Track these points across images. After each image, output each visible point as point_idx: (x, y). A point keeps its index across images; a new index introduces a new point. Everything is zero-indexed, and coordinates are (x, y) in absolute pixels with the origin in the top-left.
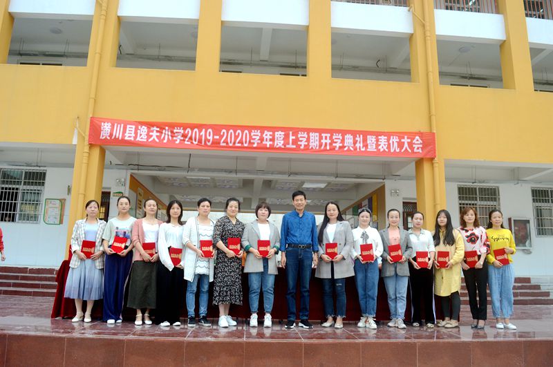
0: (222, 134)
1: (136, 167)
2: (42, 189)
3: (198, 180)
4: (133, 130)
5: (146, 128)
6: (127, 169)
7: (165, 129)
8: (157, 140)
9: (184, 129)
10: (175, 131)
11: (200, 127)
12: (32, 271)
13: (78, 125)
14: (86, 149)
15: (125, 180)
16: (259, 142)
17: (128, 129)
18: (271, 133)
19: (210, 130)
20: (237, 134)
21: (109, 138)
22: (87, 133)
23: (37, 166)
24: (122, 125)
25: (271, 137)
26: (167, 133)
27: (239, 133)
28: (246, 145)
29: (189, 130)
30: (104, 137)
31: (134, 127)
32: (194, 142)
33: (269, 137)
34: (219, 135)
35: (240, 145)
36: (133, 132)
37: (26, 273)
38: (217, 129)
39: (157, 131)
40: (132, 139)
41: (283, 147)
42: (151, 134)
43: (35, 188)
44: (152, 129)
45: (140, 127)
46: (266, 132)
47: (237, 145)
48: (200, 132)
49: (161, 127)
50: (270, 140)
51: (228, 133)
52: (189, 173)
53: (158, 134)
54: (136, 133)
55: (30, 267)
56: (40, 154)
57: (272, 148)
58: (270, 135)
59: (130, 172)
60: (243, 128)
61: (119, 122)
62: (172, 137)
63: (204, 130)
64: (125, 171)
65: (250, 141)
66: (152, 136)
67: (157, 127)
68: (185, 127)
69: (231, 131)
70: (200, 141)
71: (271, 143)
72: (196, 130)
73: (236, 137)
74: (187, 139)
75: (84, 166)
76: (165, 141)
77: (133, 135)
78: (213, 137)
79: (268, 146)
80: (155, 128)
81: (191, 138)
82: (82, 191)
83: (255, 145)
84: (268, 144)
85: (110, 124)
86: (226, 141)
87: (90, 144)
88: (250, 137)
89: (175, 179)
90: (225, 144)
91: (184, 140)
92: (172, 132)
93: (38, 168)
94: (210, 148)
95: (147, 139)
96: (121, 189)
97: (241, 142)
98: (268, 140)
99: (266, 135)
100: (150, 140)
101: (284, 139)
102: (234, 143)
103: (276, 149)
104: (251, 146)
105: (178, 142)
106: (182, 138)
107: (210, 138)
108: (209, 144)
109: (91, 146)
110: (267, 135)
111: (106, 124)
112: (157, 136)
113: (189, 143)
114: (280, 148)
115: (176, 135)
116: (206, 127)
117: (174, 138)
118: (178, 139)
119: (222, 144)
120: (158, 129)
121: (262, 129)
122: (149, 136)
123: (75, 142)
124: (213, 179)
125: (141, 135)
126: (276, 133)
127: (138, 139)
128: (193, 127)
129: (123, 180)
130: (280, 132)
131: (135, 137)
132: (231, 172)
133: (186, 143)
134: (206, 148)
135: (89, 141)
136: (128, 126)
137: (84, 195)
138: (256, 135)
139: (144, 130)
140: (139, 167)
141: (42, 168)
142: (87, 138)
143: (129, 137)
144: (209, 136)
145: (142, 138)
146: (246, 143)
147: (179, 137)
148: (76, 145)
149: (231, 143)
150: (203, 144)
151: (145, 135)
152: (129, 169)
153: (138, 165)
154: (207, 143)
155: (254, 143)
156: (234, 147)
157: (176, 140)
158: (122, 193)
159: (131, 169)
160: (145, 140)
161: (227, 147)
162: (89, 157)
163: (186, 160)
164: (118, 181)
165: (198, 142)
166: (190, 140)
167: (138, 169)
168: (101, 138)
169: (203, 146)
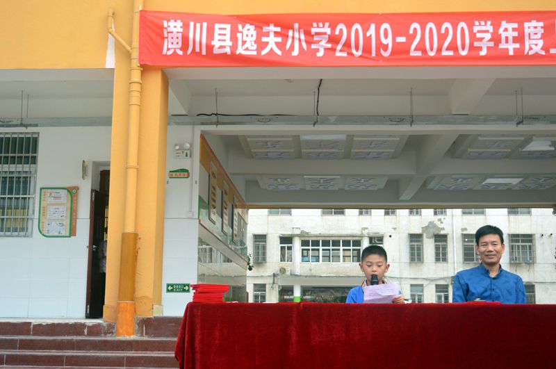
0: (411, 32)
1: (214, 118)
2: (33, 170)
3: (320, 144)
4: (228, 32)
5: (253, 27)
6: (194, 124)
7: (293, 29)
8: (279, 53)
9: (333, 27)
10: (314, 30)
11: (365, 20)
12: (40, 329)
13: (113, 29)
14: (136, 76)
15: (192, 145)
16: (492, 44)
17: (217, 32)
18: (516, 25)
19: (385, 26)
20: (443, 31)
21: (180, 53)
22: (136, 43)
23: (22, 125)
24: (205, 25)
25: (516, 34)
26: (296, 35)
27: (447, 29)
28: (464, 53)
29: (341, 26)
30: (170, 52)
31: (228, 26)
32: (354, 51)
33: (512, 34)
34: (406, 34)
35: (451, 53)
36: (228, 37)
37: (28, 333)
38: (400, 22)
39: (276, 34)
40: (228, 50)
41: (543, 53)
42: (264, 39)
43: (19, 167)
44: (265, 29)
45: (240, 26)
46: (504, 23)
47: (445, 53)
48: (365, 30)
49: (284, 23)
50: (515, 40)
51: (423, 29)
52: (318, 127)
53: (279, 39)
54: (234, 38)
55: (34, 322)
56: (25, 102)
57: (519, 55)
58: (514, 30)
59: (199, 129)
60: (455, 18)
61: (199, 18)
62: (309, 43)
63: (373, 26)
64: (189, 128)
65: (471, 46)
66: (267, 44)
67: (275, 26)
68: (333, 20)
69: (431, 25)
70: (367, 49)
71: (517, 46)
72: (357, 26)
73: (442, 38)
74: (339, 47)
75: (134, 111)
76: (295, 53)
77: (229, 43)
78: (394, 39)
79: (511, 53)
80: (272, 28)
81: (347, 45)
82: (133, 161)
83: (483, 53)
84: (511, 48)
85: (179, 24)
86: (420, 46)
87: (142, 66)
88: (472, 35)
90: (419, 54)
91: (333, 50)
92: (308, 33)
93: (23, 130)
94: (388, 63)
95: (259, 50)
96: (185, 164)
97: (453, 47)
98: (510, 40)
99: (506, 30)
100: (264, 52)
101: (543, 37)
102: (439, 50)
103: (528, 57)
104: (473, 54)
105: (321, 54)
106: (329, 46)
107: (388, 41)
108: (386, 54)
109: (145, 69)
110: (508, 29)
111: (172, 23)
112: (277, 43)
113: (344, 54)
114: (537, 56)
115: (316, 38)
116: (378, 19)
117: (313, 46)
118: (322, 46)
119: (413, 54)
120: (278, 29)
121: (496, 18)
122: (261, 45)
123: (110, 62)
124: (350, 137)
125: (244, 43)
126: (526, 25)
127: (240, 51)
128: (349, 20)
129: (188, 145)
130: (534, 23)
131: (234, 47)
132: (400, 120)
133: (338, 54)
134: (381, 63)
135: (140, 61)
136: (217, 26)
138: (484, 30)
139: (248, 33)
140: (218, 118)
141: (30, 130)
142: (135, 54)
143: (221, 47)
144: (386, 37)
145: (247, 49)
146: (463, 49)
147: (323, 43)
148: (113, 69)
149: (432, 49)
150: (374, 54)
151: (253, 43)
152: (198, 124)
153: (216, 115)
154: (382, 52)
155: (480, 48)
156: (438, 58)
157: (318, 50)
158: (187, 171)
159: (202, 124)
160: (255, 53)
161: (425, 58)
162: (142, 92)
163: (311, 100)
164: (177, 148)
165: (364, 51)
166: (345, 49)
167: (217, 123)
168: (164, 53)
169: (373, 59)
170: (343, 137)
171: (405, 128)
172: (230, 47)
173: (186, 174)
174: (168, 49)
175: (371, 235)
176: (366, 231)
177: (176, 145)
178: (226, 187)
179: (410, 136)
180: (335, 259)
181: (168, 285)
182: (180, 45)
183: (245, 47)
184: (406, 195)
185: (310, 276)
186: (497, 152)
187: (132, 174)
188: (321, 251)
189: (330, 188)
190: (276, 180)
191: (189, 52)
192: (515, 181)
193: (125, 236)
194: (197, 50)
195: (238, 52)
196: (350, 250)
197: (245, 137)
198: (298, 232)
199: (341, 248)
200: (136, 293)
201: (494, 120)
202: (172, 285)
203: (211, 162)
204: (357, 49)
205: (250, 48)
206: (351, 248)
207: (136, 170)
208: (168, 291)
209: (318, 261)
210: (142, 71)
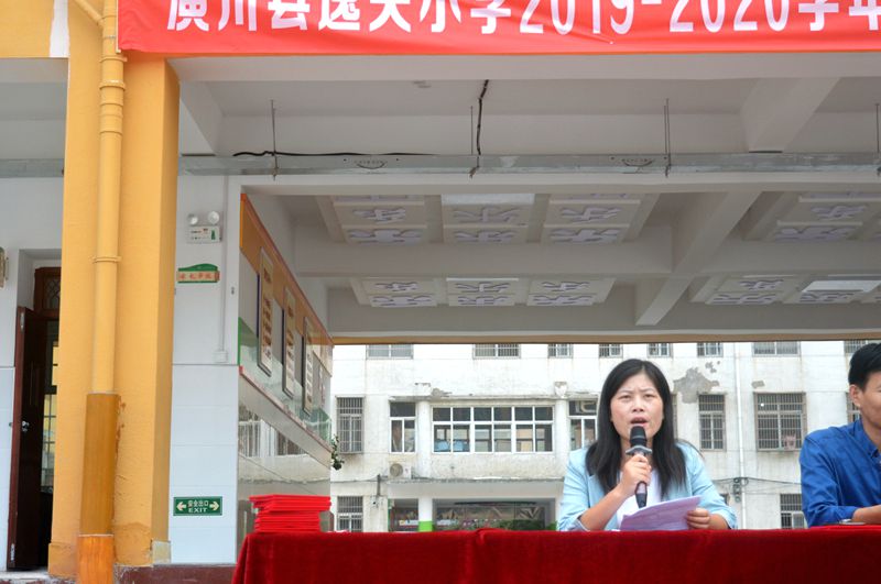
1: (269, 161)
3: (480, 212)
6: (227, 173)
8: (405, 26)
14: (113, 73)
15: (223, 216)
16: (834, 8)
21: (204, 26)
22: (112, 7)
28: (778, 26)
30: (182, 26)
32: (557, 23)
35: (752, 27)
40: (301, 21)
47: (740, 27)
52: (481, 179)
59: (237, 183)
62: (465, 7)
64: (219, 180)
65: (793, 12)
66: (380, 8)
70: (583, 19)
74: (527, 15)
75: (110, 145)
76: (439, 26)
77: (303, 7)
79: (874, 25)
81: (543, 10)
82: (107, 248)
83: (817, 25)
84: (874, 15)
86: (692, 14)
87: (125, 53)
89: (388, 213)
90: (688, 28)
91: (515, 20)
95: (365, 20)
96: (210, 253)
97: (755, 14)
98: (871, 1)
100: (375, 25)
102: (729, 20)
104: (797, 27)
105: (490, 28)
106: (507, 12)
107: (625, 5)
108: (621, 29)
109: (132, 59)
112: (400, 7)
113: (538, 30)
117: (475, 13)
118: (491, 15)
119: (677, 27)
122: (369, 11)
123: (59, 44)
124: (543, 198)
127: (326, 22)
129: (216, 216)
131: (315, 13)
132: (645, 162)
133: (525, 28)
134: (611, 46)
135: (120, 43)
137: (119, 265)
140: (278, 159)
142: (111, 29)
143: (287, 15)
145: (340, 19)
146: (777, 17)
147: (493, 7)
148: (65, 60)
149: (713, 19)
150: (596, 31)
151: (353, 7)
152: (236, 174)
153: (274, 153)
154: (614, 25)
155: (811, 17)
156: (728, 37)
157: (484, 21)
158: (215, 268)
159: (245, 172)
160: (356, 27)
161: (701, 37)
162: (125, 106)
163: (466, 123)
164: (194, 221)
165: (576, 22)
166: (540, 19)
167: (276, 171)
168: (171, 26)
169: (595, 39)
170: (527, 199)
171: (655, 180)
172: (306, 14)
173: (212, 274)
174: (179, 19)
175: (573, 396)
176: (564, 388)
177: (191, 216)
178: (291, 300)
179: (662, 195)
180: (501, 444)
181: (177, 501)
182: (203, 11)
183: (336, 15)
184: (652, 315)
185: (451, 481)
186: (835, 228)
187: (106, 274)
188: (472, 430)
189: (497, 303)
190: (390, 286)
191: (222, 24)
192: (867, 286)
193: (93, 401)
194: (239, 21)
195: (321, 26)
196: (530, 427)
197: (329, 200)
198: (426, 392)
199: (514, 423)
200: (117, 516)
201: (833, 163)
202: (185, 501)
203: (263, 250)
204: (563, 19)
205: (347, 16)
206: (533, 422)
207: (114, 266)
208: (177, 512)
209: (466, 449)
210: (124, 63)
